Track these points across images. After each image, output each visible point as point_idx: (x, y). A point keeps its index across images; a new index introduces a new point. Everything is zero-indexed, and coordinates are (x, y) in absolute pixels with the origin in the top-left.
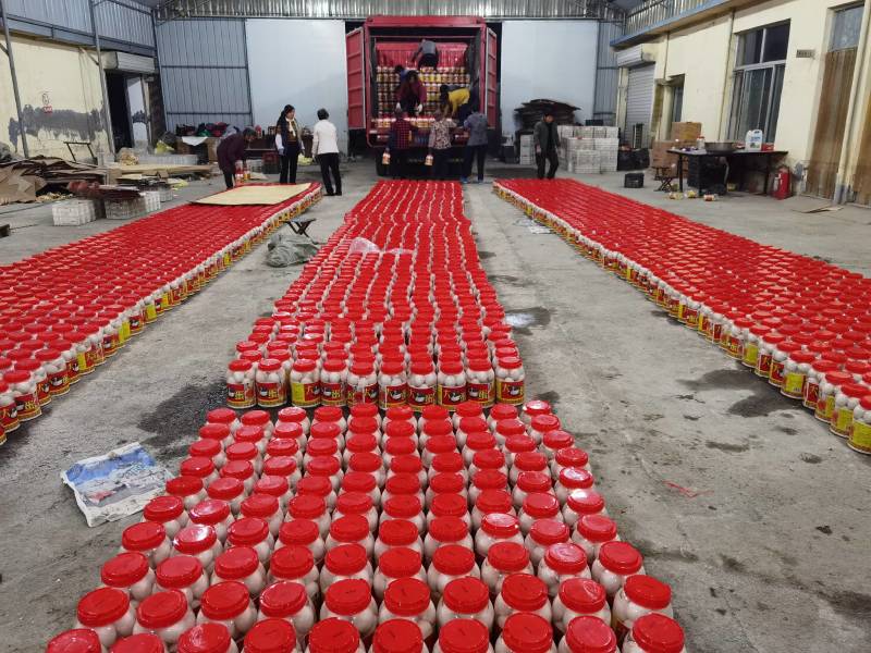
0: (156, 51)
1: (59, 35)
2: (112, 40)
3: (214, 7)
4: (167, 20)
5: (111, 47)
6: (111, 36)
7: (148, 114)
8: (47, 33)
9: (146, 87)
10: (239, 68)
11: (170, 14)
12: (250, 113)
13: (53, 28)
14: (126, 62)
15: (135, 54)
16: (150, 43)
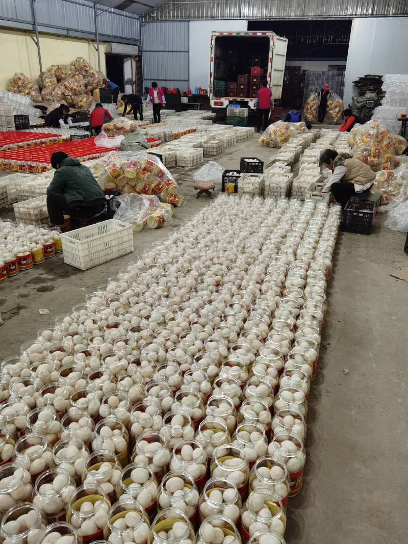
0: (140, 42)
1: (71, 34)
2: (109, 36)
3: (173, 14)
4: (148, 22)
5: (107, 40)
6: (108, 34)
7: (134, 79)
8: (65, 33)
9: (134, 63)
10: (184, 52)
11: (149, 19)
12: (188, 81)
13: (68, 30)
14: (117, 49)
15: (124, 44)
16: (137, 37)
